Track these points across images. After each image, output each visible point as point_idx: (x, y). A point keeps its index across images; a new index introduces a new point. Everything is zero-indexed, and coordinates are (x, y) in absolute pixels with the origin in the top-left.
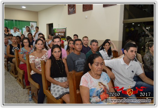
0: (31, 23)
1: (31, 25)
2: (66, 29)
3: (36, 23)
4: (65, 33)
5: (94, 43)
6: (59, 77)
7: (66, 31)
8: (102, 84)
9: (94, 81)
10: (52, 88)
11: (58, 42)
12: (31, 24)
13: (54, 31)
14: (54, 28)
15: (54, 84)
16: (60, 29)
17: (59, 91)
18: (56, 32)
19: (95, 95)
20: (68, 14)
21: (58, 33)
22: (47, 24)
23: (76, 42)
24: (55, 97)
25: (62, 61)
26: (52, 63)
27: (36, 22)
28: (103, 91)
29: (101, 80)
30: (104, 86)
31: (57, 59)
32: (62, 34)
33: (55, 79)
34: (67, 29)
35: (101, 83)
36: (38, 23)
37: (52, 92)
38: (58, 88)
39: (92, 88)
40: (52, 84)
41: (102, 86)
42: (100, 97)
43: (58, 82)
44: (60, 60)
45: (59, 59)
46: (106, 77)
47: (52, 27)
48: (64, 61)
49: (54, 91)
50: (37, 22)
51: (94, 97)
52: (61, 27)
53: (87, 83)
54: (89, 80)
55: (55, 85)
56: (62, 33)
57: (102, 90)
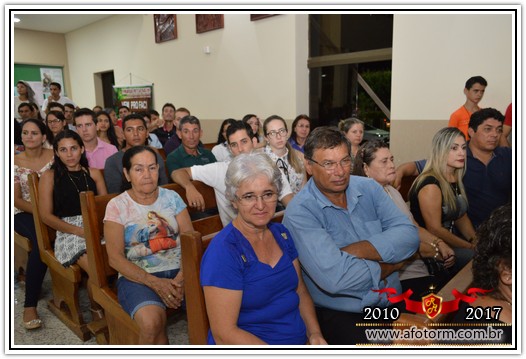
0: (42, 71)
1: (43, 77)
2: (151, 88)
3: (60, 70)
4: (150, 101)
5: (190, 127)
6: (76, 215)
7: (152, 94)
8: (157, 216)
9: (137, 209)
10: (57, 244)
11: (87, 124)
12: (45, 75)
13: (117, 94)
14: (117, 85)
15: (63, 231)
16: (135, 89)
17: (71, 247)
18: (125, 98)
19: (134, 239)
20: (157, 42)
21: (130, 100)
22: (96, 74)
23: (126, 122)
24: (62, 262)
25: (88, 175)
26: (55, 179)
27: (61, 68)
28: (157, 230)
29: (157, 207)
30: (160, 218)
31: (70, 169)
32: (143, 105)
33: (65, 219)
34: (155, 88)
35: (153, 213)
36: (68, 70)
37: (56, 253)
38: (71, 240)
39: (130, 224)
40: (58, 233)
41: (155, 220)
42: (147, 245)
43: (75, 226)
44: (82, 170)
45: (77, 169)
46: (173, 202)
47: (113, 82)
48: (94, 175)
49: (62, 248)
50: (65, 69)
51: (134, 245)
52: (136, 83)
53: (118, 214)
54: (124, 207)
55: (66, 235)
56: (143, 100)
57: (154, 227)
